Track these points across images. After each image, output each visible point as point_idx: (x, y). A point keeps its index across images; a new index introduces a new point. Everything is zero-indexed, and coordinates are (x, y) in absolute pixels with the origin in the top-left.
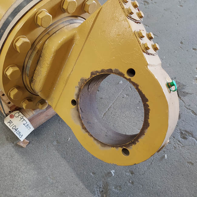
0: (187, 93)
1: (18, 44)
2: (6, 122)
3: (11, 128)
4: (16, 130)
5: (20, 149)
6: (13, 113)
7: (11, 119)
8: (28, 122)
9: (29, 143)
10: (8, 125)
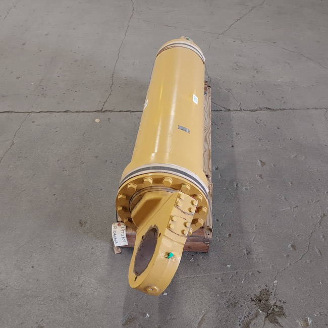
0: (277, 323)
1: (129, 187)
2: (113, 226)
3: (112, 231)
4: (115, 235)
5: (112, 252)
6: (121, 223)
7: (117, 226)
8: (125, 236)
9: (120, 253)
10: (113, 228)
